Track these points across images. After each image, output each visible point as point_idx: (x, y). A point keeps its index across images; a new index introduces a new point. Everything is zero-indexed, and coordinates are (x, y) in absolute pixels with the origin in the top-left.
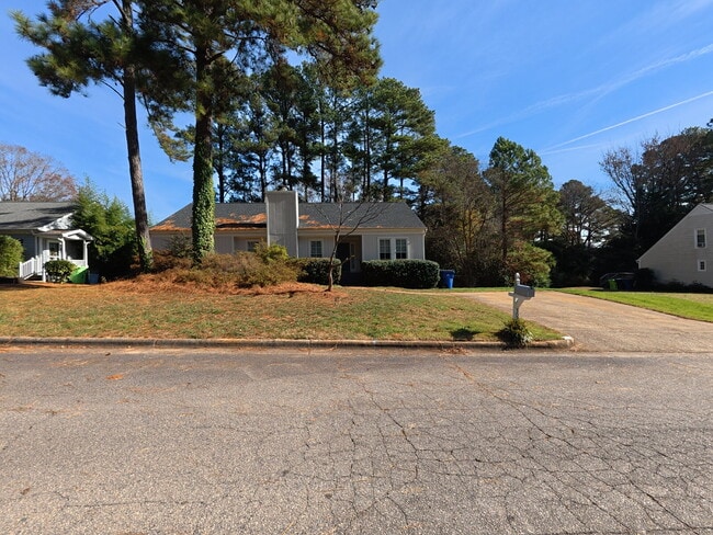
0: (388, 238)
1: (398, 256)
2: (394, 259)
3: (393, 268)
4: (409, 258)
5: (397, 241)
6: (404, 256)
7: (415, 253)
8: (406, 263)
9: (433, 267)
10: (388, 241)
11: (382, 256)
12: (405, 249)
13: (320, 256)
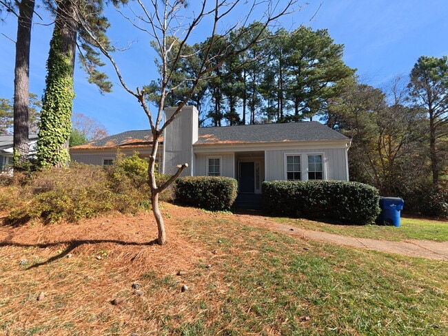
0: (296, 154)
1: (311, 176)
2: (305, 179)
3: (304, 191)
4: (327, 178)
5: (310, 157)
6: (319, 175)
7: (336, 172)
8: (325, 186)
9: (369, 193)
10: (298, 158)
11: (290, 176)
12: (321, 167)
13: (217, 175)
